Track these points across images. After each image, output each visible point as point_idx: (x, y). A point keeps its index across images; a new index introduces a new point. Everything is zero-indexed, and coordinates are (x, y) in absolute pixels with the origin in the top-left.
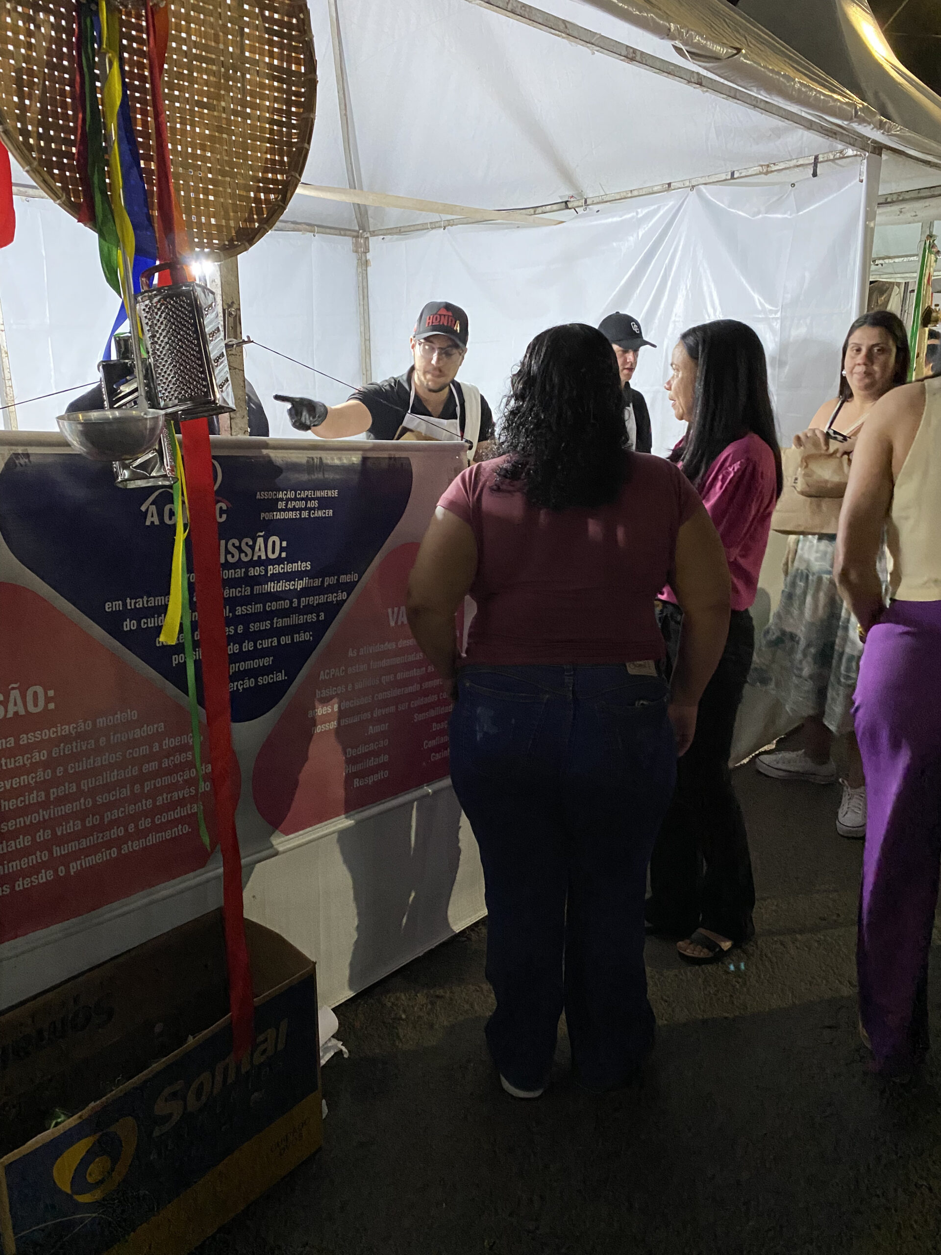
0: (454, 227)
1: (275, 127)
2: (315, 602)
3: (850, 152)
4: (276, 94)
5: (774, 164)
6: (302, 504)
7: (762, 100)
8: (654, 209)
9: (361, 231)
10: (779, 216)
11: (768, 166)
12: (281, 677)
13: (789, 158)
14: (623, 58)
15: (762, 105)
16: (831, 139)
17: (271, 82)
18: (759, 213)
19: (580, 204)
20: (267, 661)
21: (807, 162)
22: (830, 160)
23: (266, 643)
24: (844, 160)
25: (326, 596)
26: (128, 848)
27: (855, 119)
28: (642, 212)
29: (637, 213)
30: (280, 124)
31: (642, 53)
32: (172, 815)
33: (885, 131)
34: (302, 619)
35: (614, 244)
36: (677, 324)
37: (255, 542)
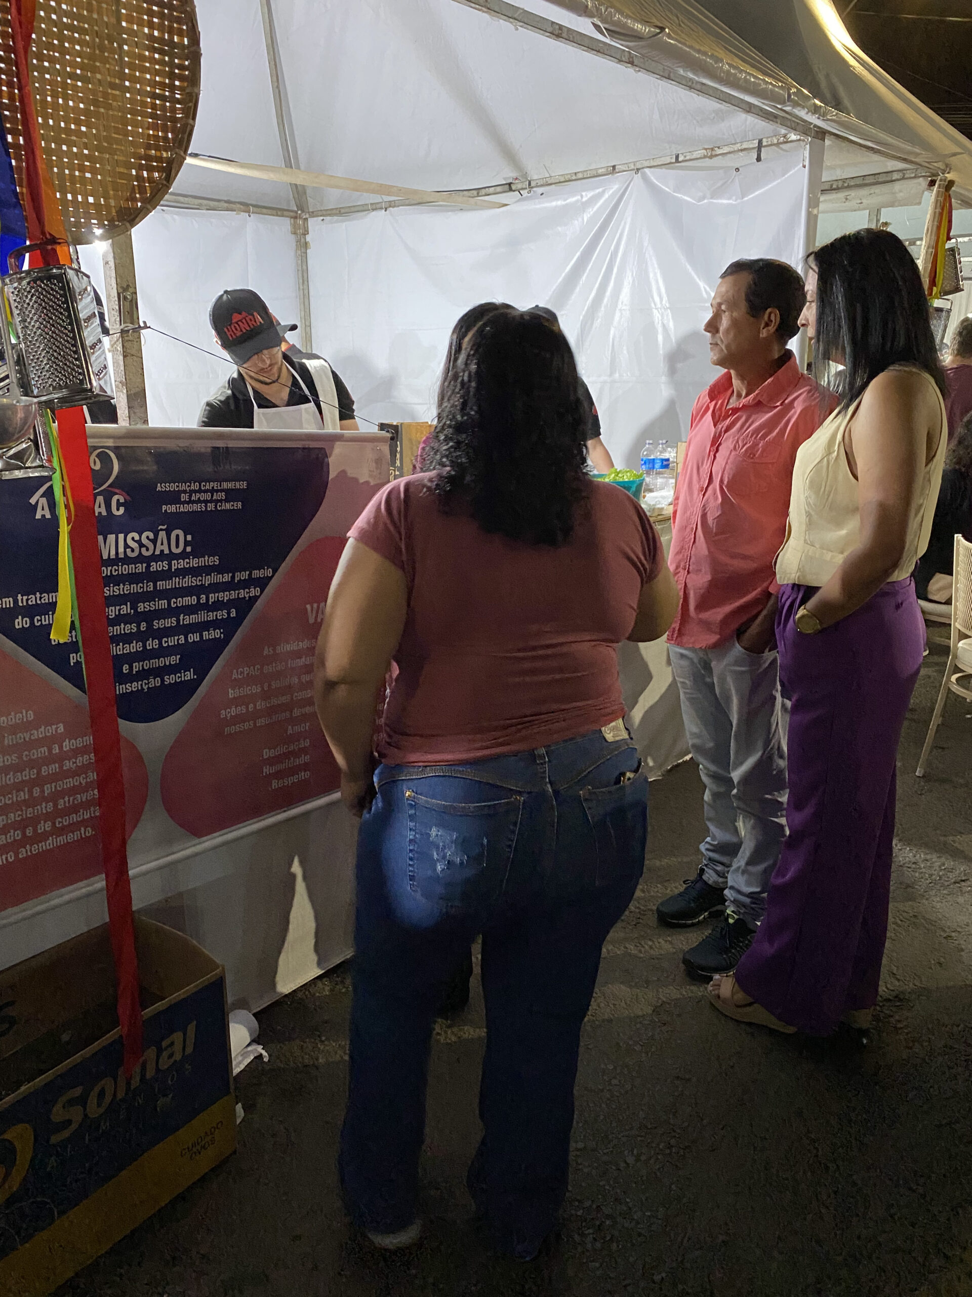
0: (395, 208)
1: (158, 102)
2: (226, 599)
3: (793, 137)
4: (157, 67)
5: (719, 148)
6: (208, 496)
7: (697, 82)
8: (599, 193)
9: (299, 212)
10: (725, 201)
11: (712, 149)
12: (189, 675)
13: (733, 142)
14: (548, 34)
15: (698, 87)
16: (771, 122)
17: (152, 54)
18: (704, 198)
19: (524, 187)
20: (174, 660)
21: (751, 146)
22: (774, 145)
23: (172, 641)
24: (788, 145)
25: (237, 592)
26: (27, 852)
27: (788, 103)
28: (587, 195)
29: (582, 197)
30: (163, 98)
31: (569, 30)
32: (74, 818)
33: (820, 115)
34: (211, 616)
35: (560, 229)
36: (623, 312)
37: (156, 536)
